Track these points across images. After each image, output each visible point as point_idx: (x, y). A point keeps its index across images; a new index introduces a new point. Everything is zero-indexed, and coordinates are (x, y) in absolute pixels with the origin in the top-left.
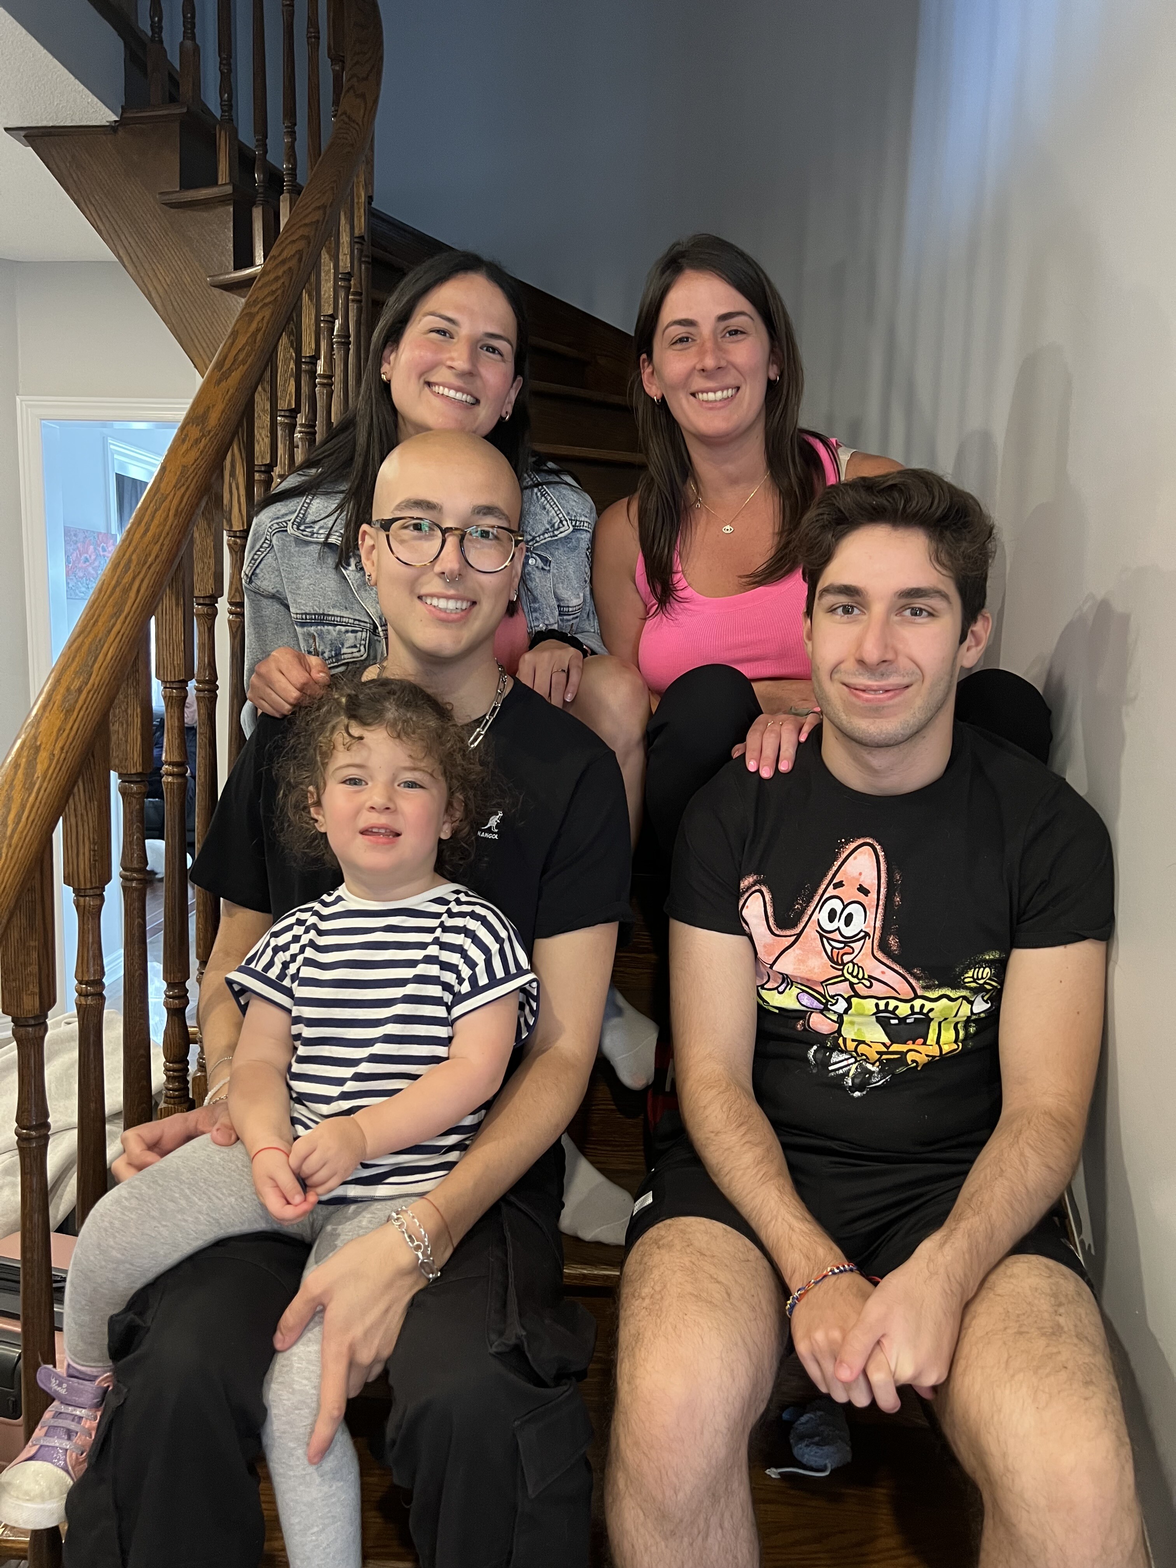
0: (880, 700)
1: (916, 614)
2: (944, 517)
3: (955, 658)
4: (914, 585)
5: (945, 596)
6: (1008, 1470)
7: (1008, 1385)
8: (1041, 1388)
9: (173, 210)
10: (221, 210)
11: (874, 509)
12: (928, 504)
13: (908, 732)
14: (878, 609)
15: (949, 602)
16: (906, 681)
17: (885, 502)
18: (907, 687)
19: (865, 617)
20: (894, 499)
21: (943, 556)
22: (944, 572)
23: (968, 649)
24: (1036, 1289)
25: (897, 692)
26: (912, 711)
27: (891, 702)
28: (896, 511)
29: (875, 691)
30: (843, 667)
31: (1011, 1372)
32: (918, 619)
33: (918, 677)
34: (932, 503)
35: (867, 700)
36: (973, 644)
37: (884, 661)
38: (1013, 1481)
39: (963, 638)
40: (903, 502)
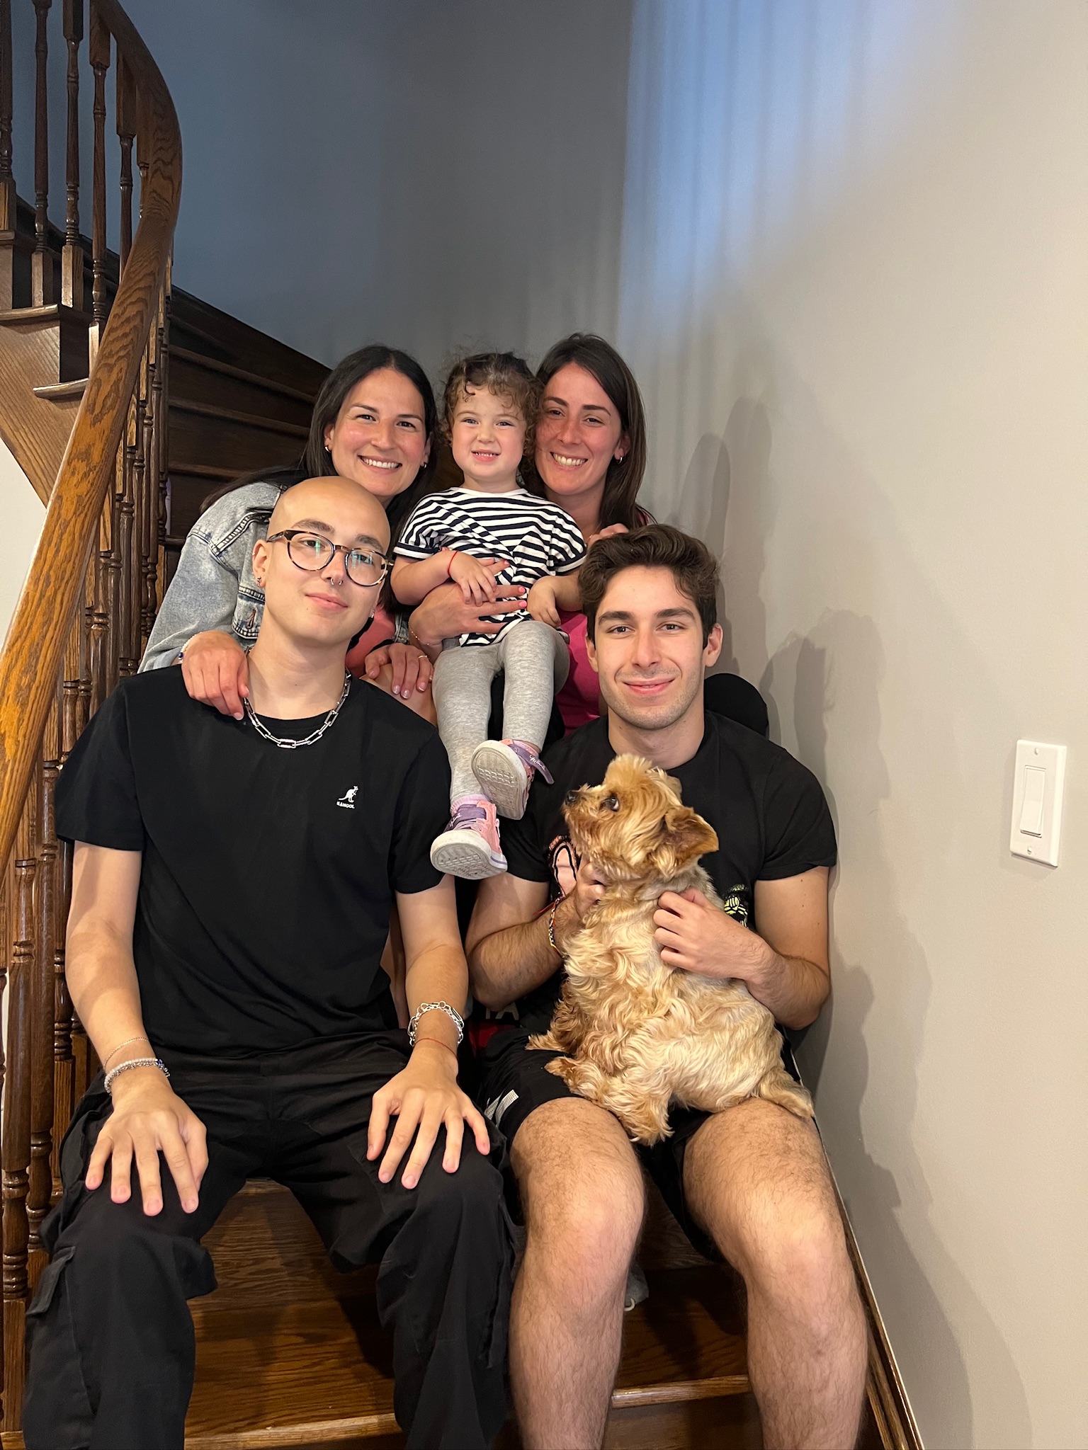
0: (653, 692)
1: (671, 628)
2: (683, 557)
3: (701, 659)
4: (667, 607)
5: (690, 614)
6: (759, 1251)
7: (754, 1192)
8: (776, 1189)
11: (632, 555)
12: (670, 550)
13: (676, 715)
14: (644, 626)
15: (694, 618)
16: (670, 676)
17: (640, 550)
18: (671, 681)
19: (635, 633)
20: (646, 547)
21: (685, 586)
22: (686, 596)
23: (709, 653)
24: (772, 1125)
25: (664, 685)
26: (676, 699)
27: (661, 693)
28: (648, 556)
29: (649, 685)
30: (623, 670)
31: (756, 1182)
32: (673, 632)
33: (678, 673)
34: (673, 548)
35: (644, 693)
36: (711, 649)
37: (653, 663)
38: (763, 1258)
39: (705, 646)
40: (653, 548)
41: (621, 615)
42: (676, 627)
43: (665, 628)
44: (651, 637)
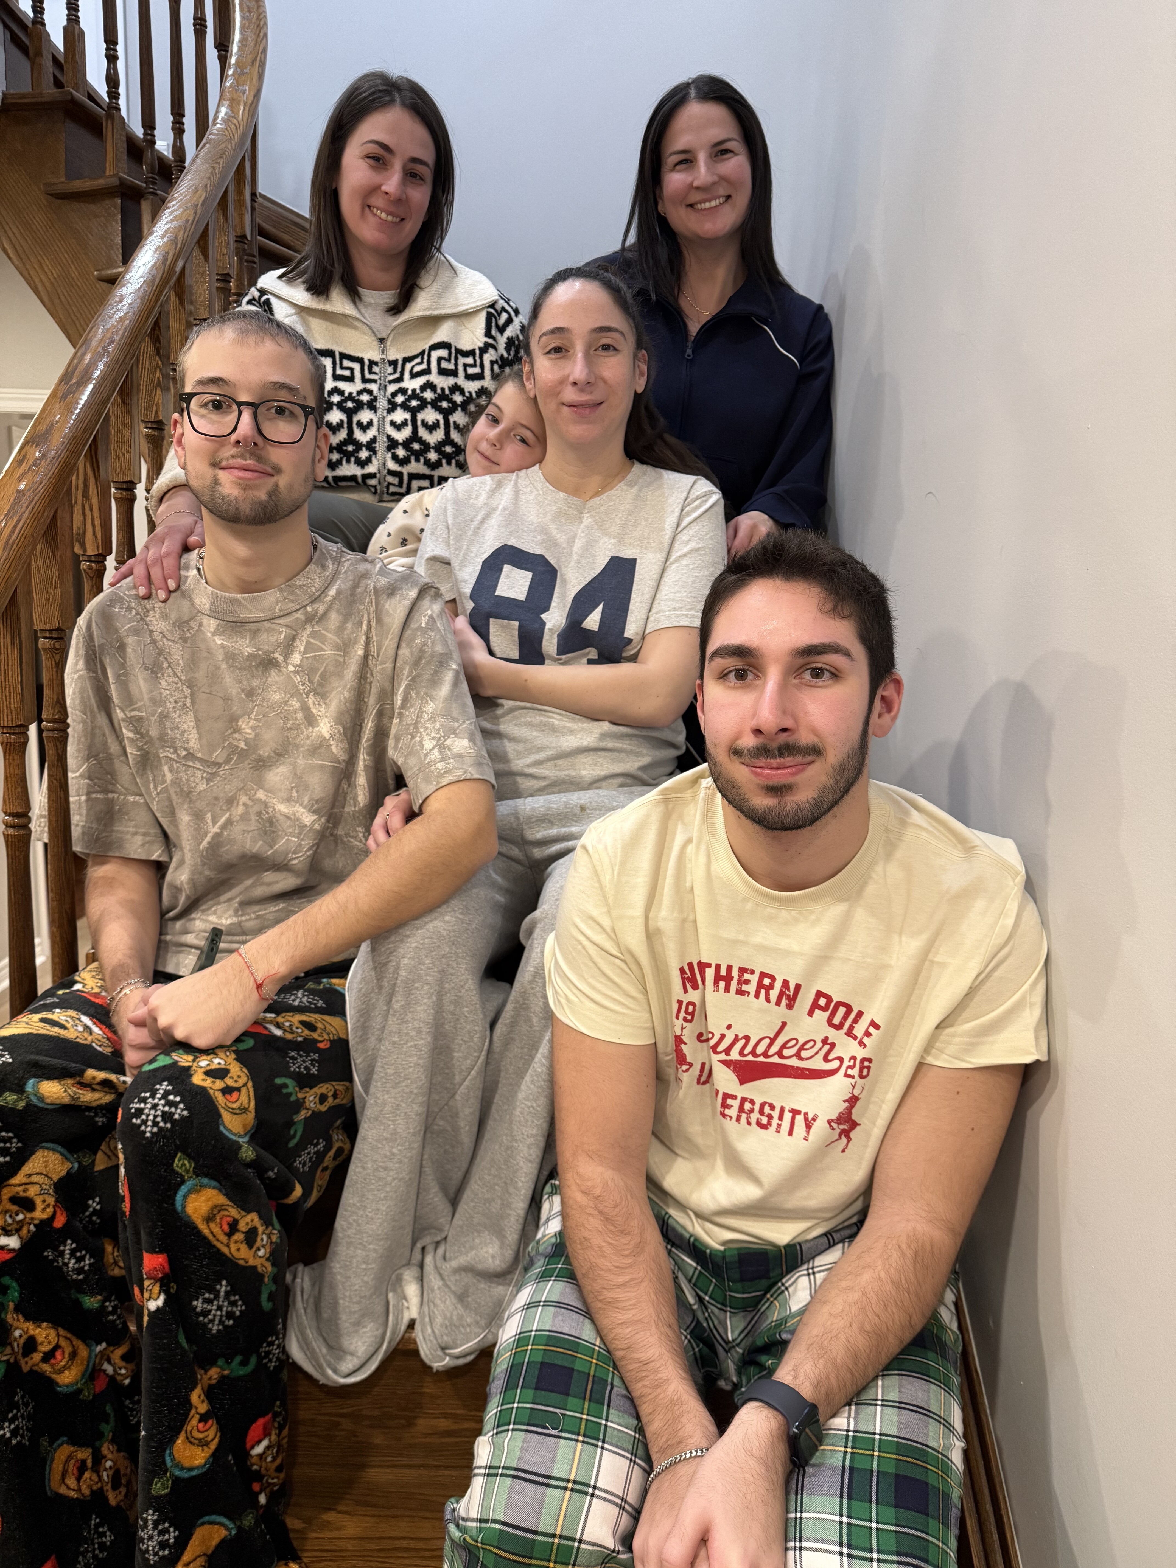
9: (59, 201)
10: (107, 203)
41: (740, 652)
42: (827, 674)
43: (807, 676)
44: (783, 687)
